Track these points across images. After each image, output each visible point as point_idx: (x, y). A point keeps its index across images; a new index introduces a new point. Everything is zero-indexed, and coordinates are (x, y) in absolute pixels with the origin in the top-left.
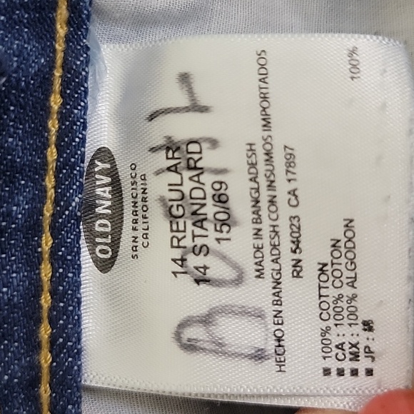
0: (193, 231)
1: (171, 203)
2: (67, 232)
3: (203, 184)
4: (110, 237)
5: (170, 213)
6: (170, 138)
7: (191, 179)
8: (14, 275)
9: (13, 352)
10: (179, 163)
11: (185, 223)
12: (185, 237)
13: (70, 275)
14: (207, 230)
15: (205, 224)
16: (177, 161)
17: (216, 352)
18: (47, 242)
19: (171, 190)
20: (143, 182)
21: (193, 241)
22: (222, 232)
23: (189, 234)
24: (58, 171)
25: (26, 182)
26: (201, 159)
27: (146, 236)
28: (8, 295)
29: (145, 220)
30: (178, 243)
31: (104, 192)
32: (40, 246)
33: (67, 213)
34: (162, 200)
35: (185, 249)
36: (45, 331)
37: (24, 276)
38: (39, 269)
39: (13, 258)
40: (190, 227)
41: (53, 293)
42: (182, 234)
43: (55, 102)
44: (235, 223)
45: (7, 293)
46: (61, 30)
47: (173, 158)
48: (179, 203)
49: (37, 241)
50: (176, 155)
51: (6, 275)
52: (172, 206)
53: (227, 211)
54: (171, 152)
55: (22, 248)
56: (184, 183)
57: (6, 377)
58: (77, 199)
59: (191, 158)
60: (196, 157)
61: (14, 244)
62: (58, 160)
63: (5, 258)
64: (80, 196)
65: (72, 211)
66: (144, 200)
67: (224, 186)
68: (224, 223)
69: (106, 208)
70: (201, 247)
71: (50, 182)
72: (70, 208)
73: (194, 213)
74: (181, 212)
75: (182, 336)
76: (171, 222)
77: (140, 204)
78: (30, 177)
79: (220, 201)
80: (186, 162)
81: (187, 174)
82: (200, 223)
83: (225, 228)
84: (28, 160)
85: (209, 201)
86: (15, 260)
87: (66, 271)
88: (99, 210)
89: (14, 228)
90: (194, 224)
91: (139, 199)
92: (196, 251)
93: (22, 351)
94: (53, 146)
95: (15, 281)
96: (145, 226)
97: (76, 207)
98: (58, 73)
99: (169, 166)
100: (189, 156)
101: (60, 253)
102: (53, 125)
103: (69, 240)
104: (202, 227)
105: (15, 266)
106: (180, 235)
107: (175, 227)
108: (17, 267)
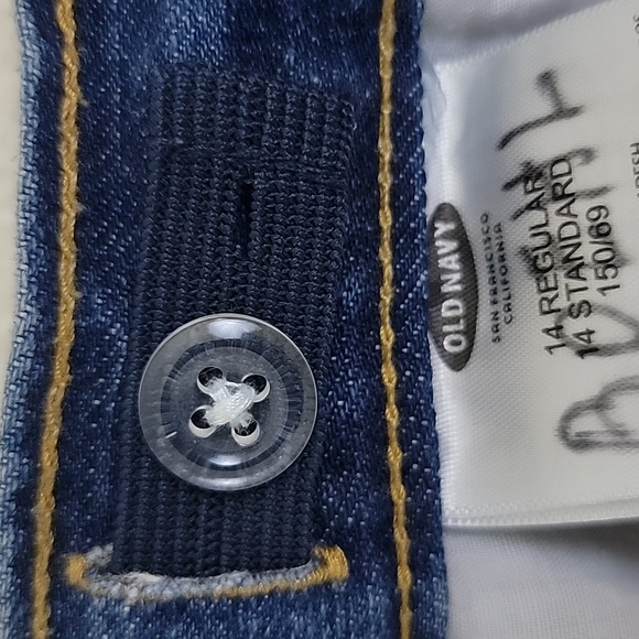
0: (567, 286)
1: (535, 254)
2: (413, 322)
3: (576, 216)
4: (462, 321)
5: (536, 268)
6: (529, 163)
7: (559, 212)
8: (351, 383)
9: (355, 486)
10: (543, 194)
11: (555, 276)
12: (557, 296)
13: (421, 378)
14: (585, 279)
15: (583, 272)
16: (540, 192)
17: (616, 444)
18: (387, 335)
19: (535, 235)
20: (497, 235)
21: (569, 299)
22: (605, 277)
23: (562, 291)
24: (394, 240)
25: (356, 257)
26: (570, 181)
27: (508, 308)
28: (345, 410)
29: (505, 287)
30: (549, 306)
31: (450, 262)
32: (379, 342)
33: (410, 295)
34: (524, 251)
35: (559, 313)
36: (395, 456)
37: (363, 383)
38: (380, 373)
39: (347, 361)
40: (563, 280)
41: (401, 404)
42: (554, 293)
43: (385, 148)
44: (624, 262)
45: (344, 407)
46: (387, 51)
47: (534, 190)
48: (546, 250)
49: (373, 336)
50: (537, 185)
51: (340, 383)
52: (537, 257)
53: (611, 246)
54: (530, 183)
55: (356, 346)
56: (551, 221)
57: (350, 519)
58: (423, 277)
59: (557, 184)
60: (564, 180)
61: (346, 342)
62: (393, 226)
63: (337, 361)
64: (426, 272)
65: (417, 293)
66: (502, 259)
67: (603, 212)
68: (607, 264)
69: (454, 284)
70: (580, 306)
71: (385, 255)
72: (415, 289)
73: (567, 260)
74: (548, 263)
75: (568, 431)
76: (538, 279)
77: (497, 266)
78: (360, 250)
79: (600, 235)
80: (550, 191)
81: (553, 207)
82: (575, 272)
83: (610, 272)
84: (356, 228)
85: (586, 238)
86: (349, 363)
87: (416, 373)
88: (446, 289)
89: (345, 321)
90: (568, 275)
91: (496, 260)
92: (574, 311)
93: (367, 484)
94: (387, 208)
95: (352, 390)
96: (506, 294)
97: (421, 288)
98: (387, 110)
99: (529, 202)
100: (555, 181)
101: (405, 350)
102: (386, 180)
103: (415, 332)
104: (578, 277)
105: (350, 371)
106: (551, 295)
107: (543, 285)
108: (353, 373)
